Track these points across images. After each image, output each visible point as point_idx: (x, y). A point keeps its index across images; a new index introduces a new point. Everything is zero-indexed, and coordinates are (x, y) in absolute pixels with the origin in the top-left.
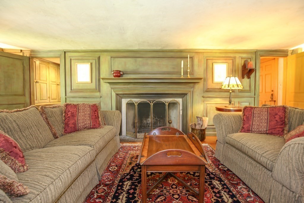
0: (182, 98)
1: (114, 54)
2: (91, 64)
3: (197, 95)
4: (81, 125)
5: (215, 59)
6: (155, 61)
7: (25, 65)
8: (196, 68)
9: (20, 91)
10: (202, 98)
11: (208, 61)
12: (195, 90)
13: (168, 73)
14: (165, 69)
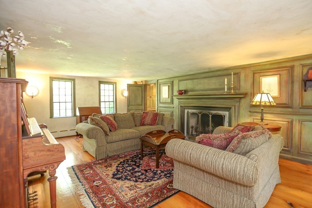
0: (229, 111)
1: (180, 78)
2: (169, 86)
3: (244, 110)
4: (146, 123)
5: (264, 72)
6: (206, 81)
7: (143, 89)
8: (242, 83)
9: (140, 103)
10: (249, 113)
11: (255, 75)
12: (241, 105)
13: (216, 89)
14: (213, 87)
